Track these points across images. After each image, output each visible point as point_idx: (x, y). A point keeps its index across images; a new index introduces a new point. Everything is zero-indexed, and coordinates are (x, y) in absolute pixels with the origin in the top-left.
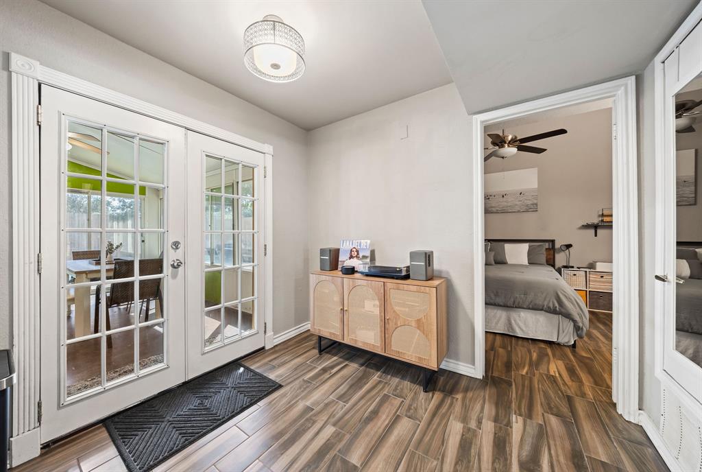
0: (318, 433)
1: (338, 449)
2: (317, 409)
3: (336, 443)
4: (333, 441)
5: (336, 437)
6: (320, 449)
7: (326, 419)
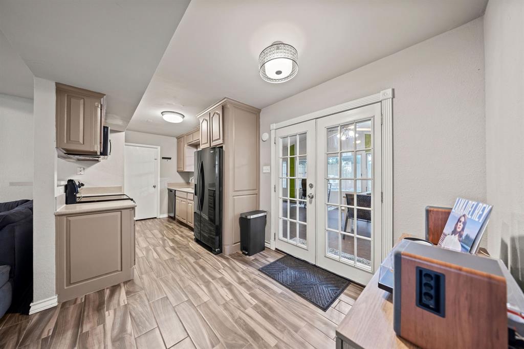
0: (270, 333)
1: (252, 344)
2: (297, 335)
3: (258, 344)
4: (261, 342)
5: (264, 345)
6: (256, 332)
7: (284, 340)
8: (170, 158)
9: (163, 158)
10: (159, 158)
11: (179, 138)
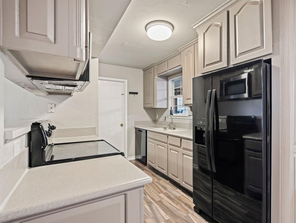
8: (137, 93)
9: (130, 93)
10: (126, 93)
11: (146, 70)
